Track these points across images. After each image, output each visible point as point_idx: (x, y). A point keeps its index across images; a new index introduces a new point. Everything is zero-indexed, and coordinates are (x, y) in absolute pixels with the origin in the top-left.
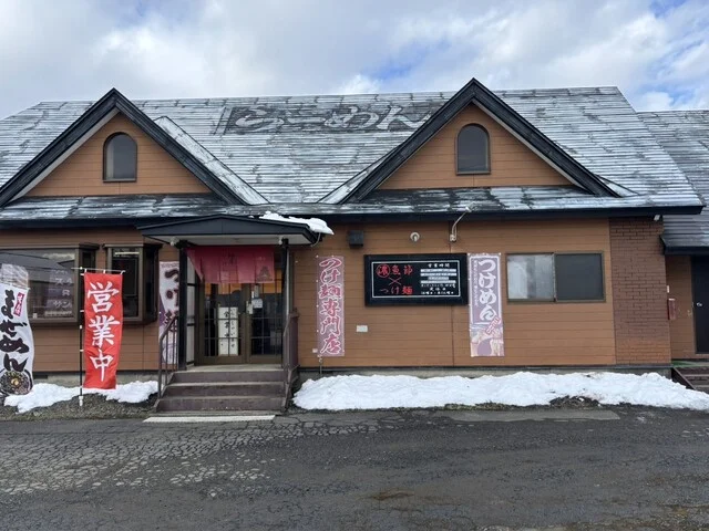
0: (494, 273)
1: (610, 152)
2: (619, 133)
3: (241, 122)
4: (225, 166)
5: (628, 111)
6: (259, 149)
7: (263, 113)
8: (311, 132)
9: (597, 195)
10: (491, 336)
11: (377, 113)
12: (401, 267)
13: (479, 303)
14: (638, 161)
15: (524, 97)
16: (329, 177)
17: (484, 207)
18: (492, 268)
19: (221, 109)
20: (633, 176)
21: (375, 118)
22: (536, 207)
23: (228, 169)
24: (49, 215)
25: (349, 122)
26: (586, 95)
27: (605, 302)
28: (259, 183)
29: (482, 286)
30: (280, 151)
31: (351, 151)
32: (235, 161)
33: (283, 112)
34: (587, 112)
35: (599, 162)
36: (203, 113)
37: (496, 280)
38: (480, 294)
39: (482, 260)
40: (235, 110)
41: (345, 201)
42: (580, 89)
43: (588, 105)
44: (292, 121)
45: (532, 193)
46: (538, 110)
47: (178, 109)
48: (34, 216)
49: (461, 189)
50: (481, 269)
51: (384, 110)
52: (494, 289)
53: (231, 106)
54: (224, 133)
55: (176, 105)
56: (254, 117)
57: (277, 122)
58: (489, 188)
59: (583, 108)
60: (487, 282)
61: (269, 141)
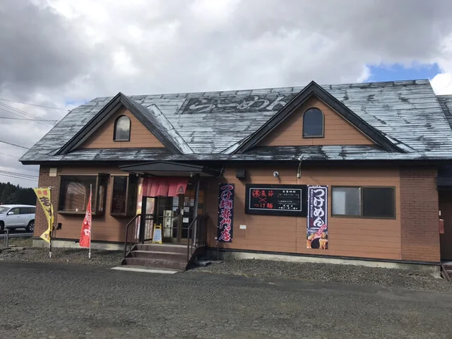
0: (323, 197)
1: (409, 123)
2: (420, 110)
3: (193, 107)
4: (177, 133)
5: (430, 95)
6: (197, 122)
7: (205, 101)
8: (228, 112)
9: (389, 151)
10: (320, 237)
11: (268, 100)
12: (267, 192)
13: (313, 215)
14: (425, 129)
15: (362, 88)
16: (230, 139)
17: (315, 157)
18: (322, 195)
19: (184, 100)
20: (418, 139)
21: (266, 103)
22: (347, 158)
23: (178, 134)
24: (86, 158)
25: (251, 106)
26: (405, 85)
27: (395, 219)
28: (192, 142)
29: (316, 205)
30: (208, 124)
31: (248, 123)
32: (183, 129)
33: (216, 101)
34: (402, 96)
35: (398, 130)
36: (174, 102)
37: (324, 202)
38: (314, 210)
39: (316, 189)
40: (191, 100)
41: (235, 153)
42: (402, 82)
43: (404, 92)
44: (219, 106)
45: (348, 149)
46: (370, 96)
47: (162, 100)
48: (79, 159)
49: (304, 147)
50: (315, 195)
51: (273, 98)
52: (323, 207)
53: (190, 97)
54: (182, 114)
55: (161, 98)
56: (200, 103)
57: (212, 106)
58: (322, 146)
59: (400, 94)
60: (319, 203)
61: (204, 118)
